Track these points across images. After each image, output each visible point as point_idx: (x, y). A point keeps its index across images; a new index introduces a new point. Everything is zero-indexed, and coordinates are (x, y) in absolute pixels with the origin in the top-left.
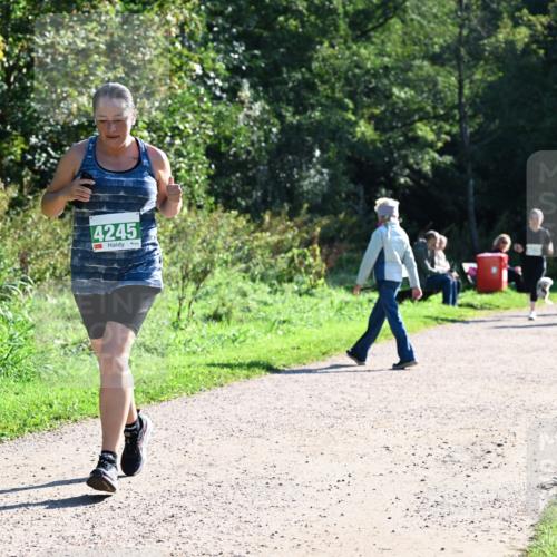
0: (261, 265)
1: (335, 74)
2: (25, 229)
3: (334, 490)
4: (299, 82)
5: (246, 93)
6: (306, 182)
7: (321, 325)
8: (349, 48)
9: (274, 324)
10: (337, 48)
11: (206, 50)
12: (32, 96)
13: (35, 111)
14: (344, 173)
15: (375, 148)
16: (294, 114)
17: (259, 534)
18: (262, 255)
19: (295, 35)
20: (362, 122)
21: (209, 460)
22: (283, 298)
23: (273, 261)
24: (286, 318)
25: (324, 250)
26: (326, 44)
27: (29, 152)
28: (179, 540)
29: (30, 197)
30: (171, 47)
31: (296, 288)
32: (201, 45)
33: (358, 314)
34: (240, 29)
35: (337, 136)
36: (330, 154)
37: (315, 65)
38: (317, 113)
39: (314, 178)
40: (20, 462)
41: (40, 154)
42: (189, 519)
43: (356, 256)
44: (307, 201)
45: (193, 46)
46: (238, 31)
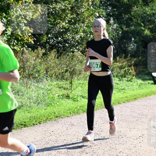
0: (116, 72)
1: (138, 15)
2: (47, 62)
3: (138, 139)
4: (128, 18)
5: (112, 21)
6: (130, 48)
7: (134, 90)
8: (142, 8)
9: (120, 90)
10: (139, 8)
11: (100, 8)
12: (49, 23)
13: (50, 27)
14: (141, 45)
15: (150, 38)
16: (126, 28)
17: (116, 152)
18: (116, 70)
19: (126, 4)
20: (146, 30)
21: (101, 130)
22: (123, 82)
23: (120, 71)
24: (124, 88)
25: (135, 68)
26: (135, 7)
27: (48, 39)
28: (93, 153)
29: (48, 52)
30: (90, 8)
31: (127, 79)
32: (98, 7)
33: (145, 87)
34: (110, 2)
35: (139, 34)
36: (137, 39)
37: (132, 13)
38: (133, 27)
39: (132, 47)
40: (46, 130)
41: (51, 40)
42: (95, 147)
43: (144, 70)
44: (130, 53)
45: (96, 8)
46: (109, 3)
